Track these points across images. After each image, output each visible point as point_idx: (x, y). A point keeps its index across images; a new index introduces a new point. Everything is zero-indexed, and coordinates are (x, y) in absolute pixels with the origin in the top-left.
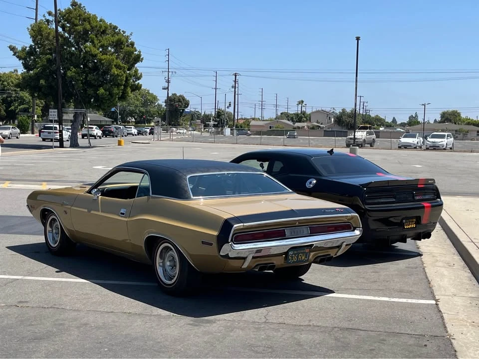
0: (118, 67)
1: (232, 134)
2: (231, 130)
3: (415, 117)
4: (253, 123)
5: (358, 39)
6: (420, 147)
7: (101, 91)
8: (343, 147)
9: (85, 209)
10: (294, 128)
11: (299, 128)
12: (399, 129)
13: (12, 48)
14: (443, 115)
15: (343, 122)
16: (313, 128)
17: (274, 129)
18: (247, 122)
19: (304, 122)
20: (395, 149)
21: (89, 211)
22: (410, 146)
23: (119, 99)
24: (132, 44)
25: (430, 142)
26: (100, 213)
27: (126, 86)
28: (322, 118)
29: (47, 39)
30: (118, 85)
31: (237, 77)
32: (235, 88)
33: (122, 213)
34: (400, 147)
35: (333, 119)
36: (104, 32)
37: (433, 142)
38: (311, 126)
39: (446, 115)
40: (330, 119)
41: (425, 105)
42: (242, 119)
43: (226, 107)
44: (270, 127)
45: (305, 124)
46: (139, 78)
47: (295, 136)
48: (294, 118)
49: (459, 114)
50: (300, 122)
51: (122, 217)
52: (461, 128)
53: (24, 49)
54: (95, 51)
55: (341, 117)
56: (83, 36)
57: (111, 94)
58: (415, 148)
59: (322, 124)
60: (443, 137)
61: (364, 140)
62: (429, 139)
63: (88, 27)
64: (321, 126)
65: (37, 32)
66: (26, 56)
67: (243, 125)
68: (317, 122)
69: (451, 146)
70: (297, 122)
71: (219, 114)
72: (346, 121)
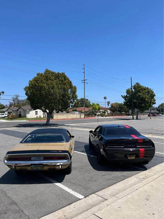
0: (148, 98)
7: (143, 105)
13: (122, 96)
23: (149, 107)
24: (153, 92)
27: (150, 103)
29: (130, 93)
30: (148, 103)
36: (145, 90)
46: (155, 101)
53: (124, 96)
54: (141, 95)
56: (139, 91)
57: (146, 106)
63: (140, 89)
65: (128, 92)
66: (125, 97)
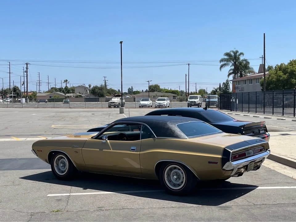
1: (26, 101)
2: (25, 99)
3: (131, 89)
4: (38, 95)
5: (121, 43)
6: (151, 106)
8: (107, 108)
9: (98, 149)
10: (65, 97)
11: (68, 97)
12: (128, 96)
14: (150, 87)
15: (96, 93)
16: (77, 97)
17: (53, 98)
18: (34, 94)
19: (71, 93)
20: (138, 108)
21: (101, 150)
22: (146, 106)
25: (157, 103)
26: (112, 150)
28: (82, 90)
31: (28, 65)
32: (27, 73)
33: (132, 150)
34: (140, 107)
35: (88, 91)
37: (159, 103)
38: (76, 96)
39: (152, 87)
40: (86, 91)
41: (149, 82)
42: (30, 92)
43: (22, 84)
44: (50, 97)
45: (72, 95)
47: (68, 102)
48: (65, 91)
49: (159, 86)
50: (68, 93)
51: (133, 151)
52: (164, 94)
55: (95, 89)
58: (149, 107)
59: (82, 94)
60: (164, 100)
61: (119, 103)
62: (156, 102)
64: (82, 95)
67: (32, 96)
68: (80, 93)
69: (168, 105)
70: (66, 93)
71: (15, 89)
72: (98, 92)
